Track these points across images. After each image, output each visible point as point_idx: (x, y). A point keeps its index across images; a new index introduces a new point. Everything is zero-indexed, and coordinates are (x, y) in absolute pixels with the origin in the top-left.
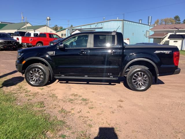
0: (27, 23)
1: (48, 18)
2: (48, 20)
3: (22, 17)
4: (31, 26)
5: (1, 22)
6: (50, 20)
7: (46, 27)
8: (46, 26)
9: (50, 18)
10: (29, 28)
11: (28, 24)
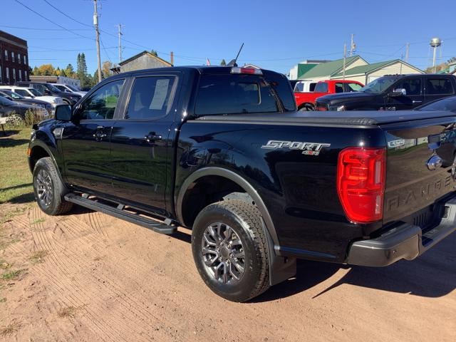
0: (356, 58)
1: (435, 41)
2: (434, 46)
3: (352, 45)
4: (364, 64)
5: (308, 61)
6: (439, 44)
7: (399, 64)
8: (398, 62)
9: (440, 40)
10: (357, 70)
11: (360, 60)
